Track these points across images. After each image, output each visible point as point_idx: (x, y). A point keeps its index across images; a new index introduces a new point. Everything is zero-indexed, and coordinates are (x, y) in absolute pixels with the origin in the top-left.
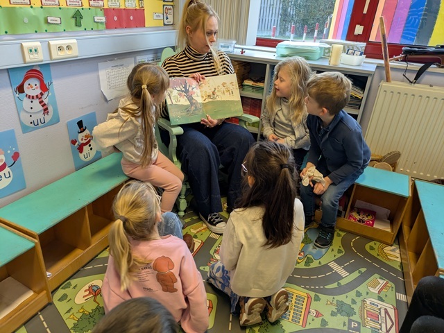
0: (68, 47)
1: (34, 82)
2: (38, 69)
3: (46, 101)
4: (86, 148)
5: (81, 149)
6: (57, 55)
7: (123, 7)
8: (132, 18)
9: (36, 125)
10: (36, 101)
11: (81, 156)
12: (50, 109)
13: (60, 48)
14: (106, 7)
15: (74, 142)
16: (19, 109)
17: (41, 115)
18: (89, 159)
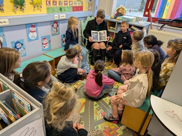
0: (64, 16)
1: (56, 24)
2: (57, 21)
3: (57, 29)
6: (61, 18)
7: (77, 6)
8: (79, 8)
9: (55, 34)
10: (56, 29)
11: (63, 44)
12: (58, 31)
13: (62, 16)
14: (73, 6)
15: (62, 40)
16: (52, 30)
17: (56, 32)
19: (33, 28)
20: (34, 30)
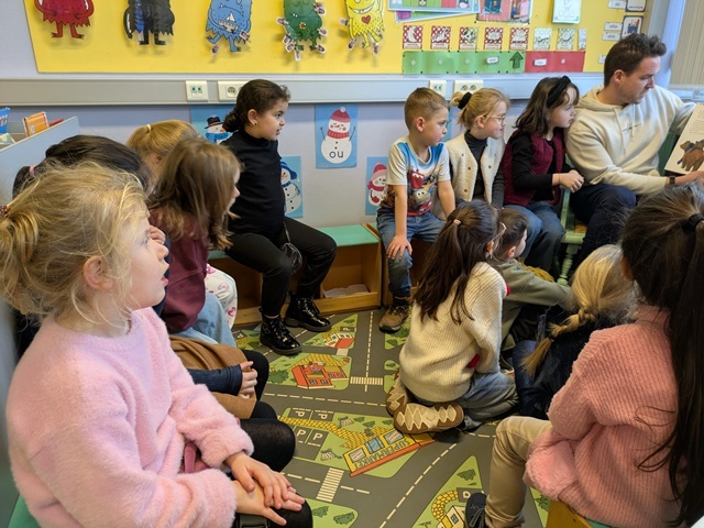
0: (473, 87)
7: (553, 49)
8: (563, 61)
14: (529, 49)
19: (338, 123)
20: (341, 131)
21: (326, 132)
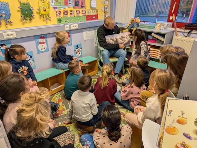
0: (75, 26)
2: (68, 32)
4: (78, 53)
5: (77, 53)
6: (72, 28)
7: (91, 14)
11: (77, 55)
14: (86, 15)
15: (75, 51)
18: (79, 56)
20: (43, 42)
21: (39, 43)
